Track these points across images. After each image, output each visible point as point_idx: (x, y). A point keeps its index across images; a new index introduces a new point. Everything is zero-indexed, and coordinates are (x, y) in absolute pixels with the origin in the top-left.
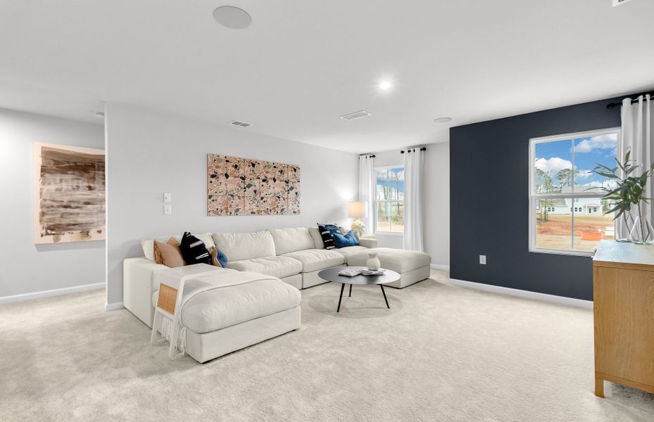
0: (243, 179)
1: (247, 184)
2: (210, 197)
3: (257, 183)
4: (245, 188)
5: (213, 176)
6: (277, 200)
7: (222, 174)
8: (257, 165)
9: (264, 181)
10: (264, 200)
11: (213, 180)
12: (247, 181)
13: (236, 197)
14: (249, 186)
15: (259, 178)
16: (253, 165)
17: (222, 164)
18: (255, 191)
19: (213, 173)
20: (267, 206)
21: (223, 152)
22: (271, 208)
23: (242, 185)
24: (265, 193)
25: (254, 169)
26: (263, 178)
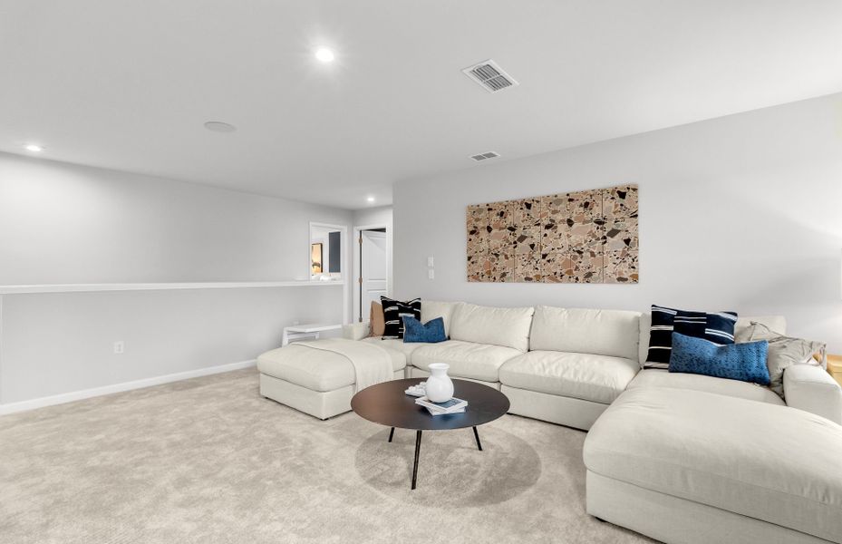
0: (512, 229)
1: (518, 236)
2: (469, 258)
3: (536, 234)
4: (515, 243)
5: (472, 233)
6: (575, 258)
7: (483, 228)
8: (534, 204)
9: (548, 227)
10: (547, 258)
11: (473, 237)
12: (519, 232)
13: (501, 257)
14: (522, 239)
15: (539, 225)
16: (529, 206)
17: (483, 214)
18: (532, 246)
19: (472, 229)
20: (552, 268)
21: (483, 200)
22: (563, 272)
23: (512, 239)
24: (551, 246)
25: (531, 211)
26: (547, 222)
